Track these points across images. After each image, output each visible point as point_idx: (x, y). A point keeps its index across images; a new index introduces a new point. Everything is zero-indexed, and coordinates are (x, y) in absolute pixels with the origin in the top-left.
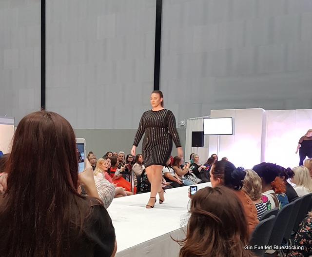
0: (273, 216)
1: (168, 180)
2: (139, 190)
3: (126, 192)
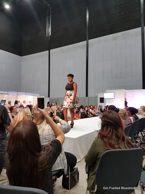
0: (130, 125)
1: (92, 114)
2: (82, 118)
3: (77, 118)
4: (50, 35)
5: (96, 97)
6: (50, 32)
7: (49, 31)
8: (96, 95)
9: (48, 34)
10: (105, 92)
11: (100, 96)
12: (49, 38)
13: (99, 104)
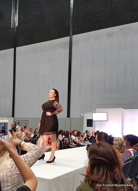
4: (16, 26)
5: (82, 118)
6: (17, 22)
7: (15, 19)
8: (82, 115)
9: (14, 24)
11: (87, 117)
12: (15, 31)
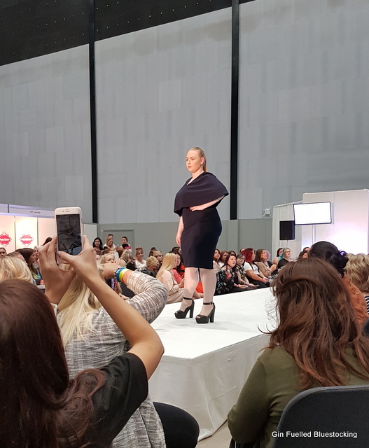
5: (268, 219)
8: (267, 211)
10: (300, 201)
11: (281, 215)
13: (278, 243)
